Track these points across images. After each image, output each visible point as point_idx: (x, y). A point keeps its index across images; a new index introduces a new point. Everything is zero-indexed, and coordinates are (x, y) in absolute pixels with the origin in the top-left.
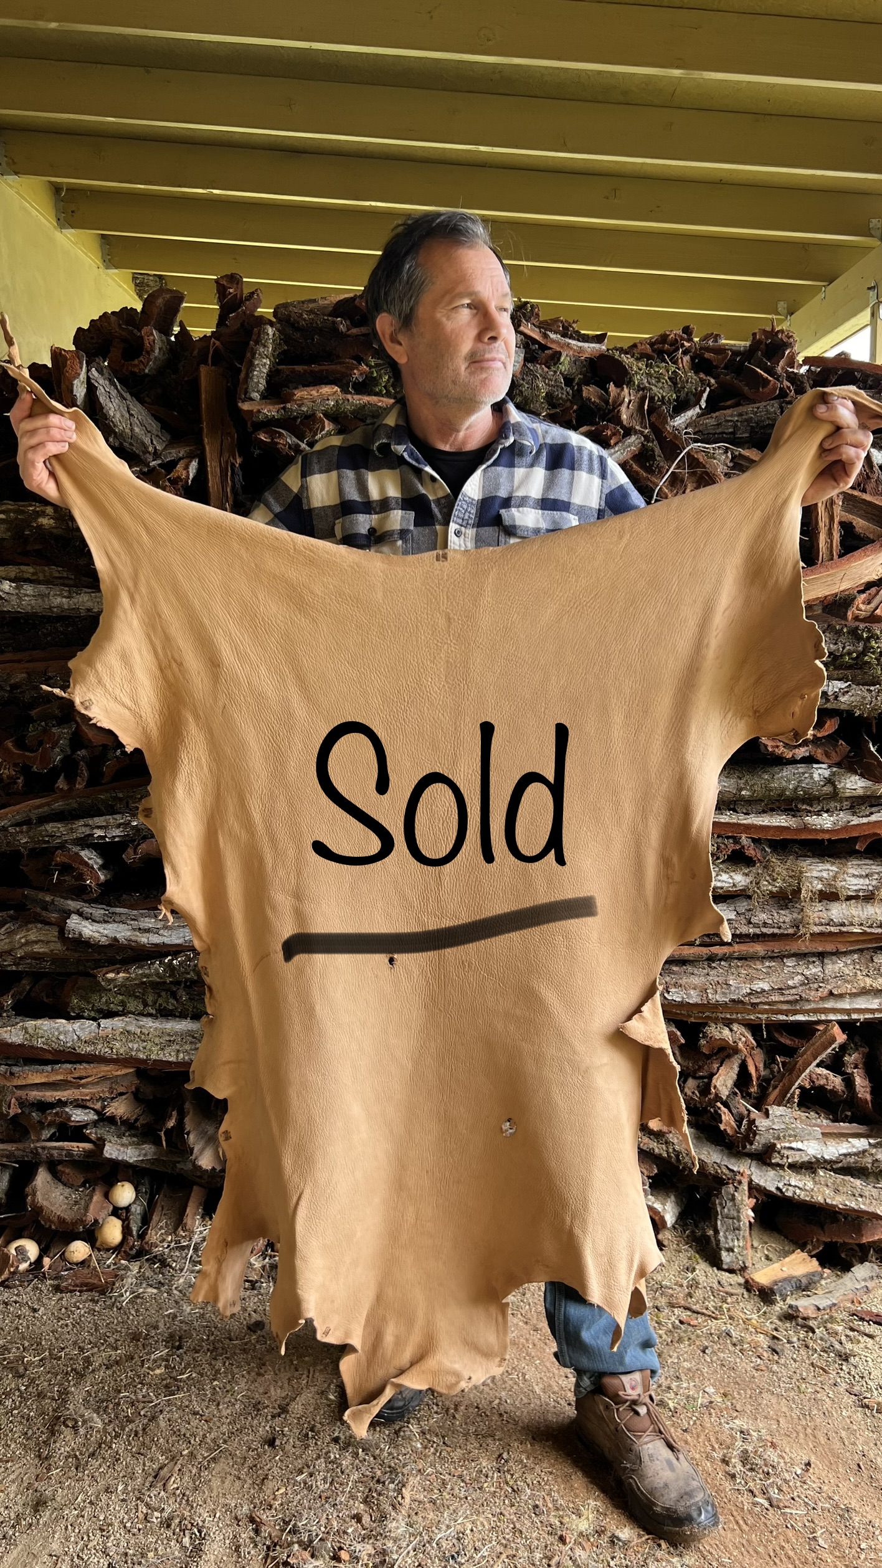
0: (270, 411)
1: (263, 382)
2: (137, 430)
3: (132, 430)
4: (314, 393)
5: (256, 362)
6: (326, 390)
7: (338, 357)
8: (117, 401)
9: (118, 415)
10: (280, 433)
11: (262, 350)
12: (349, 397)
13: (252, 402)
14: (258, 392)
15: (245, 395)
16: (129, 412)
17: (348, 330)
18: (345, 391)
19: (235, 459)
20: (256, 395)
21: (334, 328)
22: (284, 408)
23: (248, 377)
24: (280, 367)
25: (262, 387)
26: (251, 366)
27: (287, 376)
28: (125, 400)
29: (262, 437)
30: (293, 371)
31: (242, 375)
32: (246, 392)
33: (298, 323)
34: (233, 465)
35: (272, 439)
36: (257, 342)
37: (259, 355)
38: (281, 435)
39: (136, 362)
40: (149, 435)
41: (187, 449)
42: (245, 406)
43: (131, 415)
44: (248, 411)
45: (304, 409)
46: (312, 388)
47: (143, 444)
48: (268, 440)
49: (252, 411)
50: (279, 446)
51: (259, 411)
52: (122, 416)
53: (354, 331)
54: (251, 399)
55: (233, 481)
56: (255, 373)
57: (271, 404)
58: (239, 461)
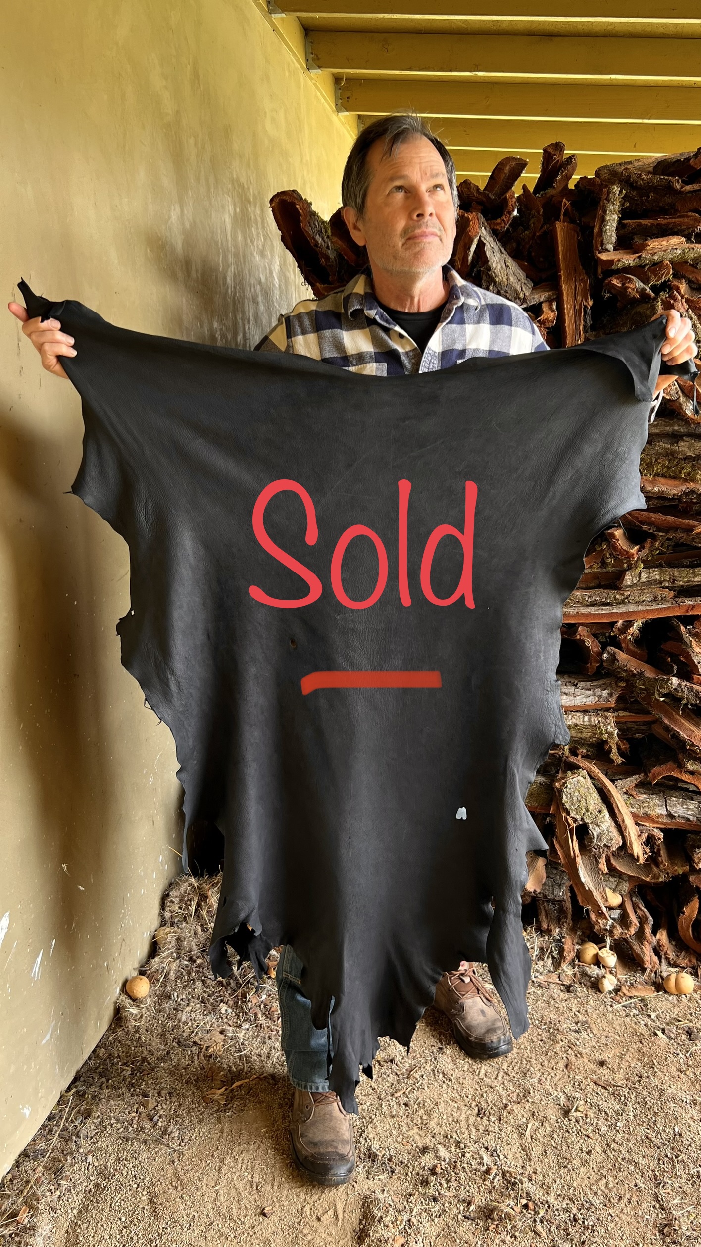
0: (628, 260)
1: (614, 234)
2: (512, 279)
3: (508, 279)
4: (664, 243)
5: (608, 218)
6: (675, 240)
7: (677, 211)
8: (498, 255)
9: (499, 267)
10: (629, 278)
11: (612, 207)
12: (692, 246)
13: (608, 253)
14: (611, 243)
15: (602, 247)
16: (506, 264)
17: (682, 188)
18: (689, 240)
19: (586, 301)
20: (610, 247)
21: (669, 188)
22: (639, 257)
23: (601, 232)
24: (625, 222)
25: (614, 239)
26: (603, 221)
27: (633, 229)
28: (503, 253)
29: (615, 282)
30: (640, 225)
31: (596, 230)
32: (602, 244)
33: (636, 182)
34: (585, 307)
35: (623, 284)
36: (608, 200)
37: (611, 211)
38: (631, 280)
39: (499, 221)
40: (520, 283)
41: (546, 294)
42: (604, 256)
43: (507, 266)
44: (607, 261)
45: (656, 257)
46: (662, 239)
47: (516, 291)
48: (620, 285)
49: (613, 260)
50: (629, 290)
51: (619, 260)
52: (502, 267)
53: (688, 188)
54: (608, 250)
55: (585, 321)
56: (608, 227)
57: (627, 253)
58: (591, 302)
